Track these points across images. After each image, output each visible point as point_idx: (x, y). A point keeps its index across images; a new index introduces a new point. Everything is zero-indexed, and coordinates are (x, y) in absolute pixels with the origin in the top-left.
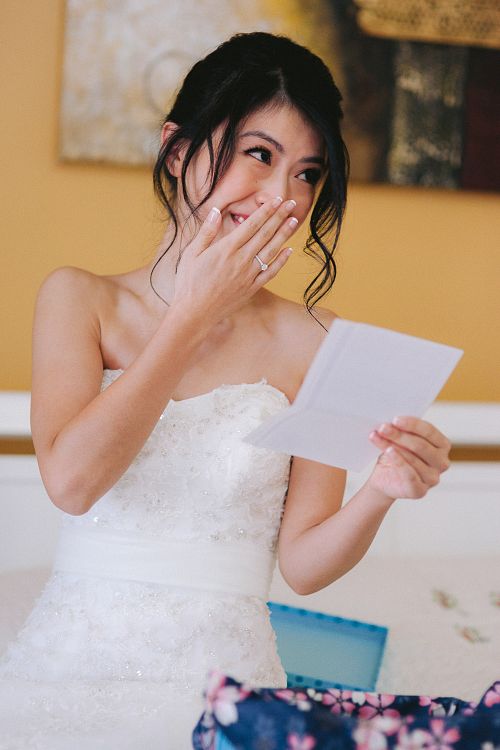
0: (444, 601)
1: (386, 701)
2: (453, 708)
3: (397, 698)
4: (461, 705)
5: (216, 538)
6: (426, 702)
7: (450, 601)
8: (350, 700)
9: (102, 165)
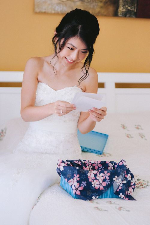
0: (124, 127)
1: (99, 163)
2: (113, 164)
3: (101, 162)
4: (115, 164)
5: (64, 121)
6: (108, 162)
7: (125, 127)
8: (91, 162)
9: (45, 13)
